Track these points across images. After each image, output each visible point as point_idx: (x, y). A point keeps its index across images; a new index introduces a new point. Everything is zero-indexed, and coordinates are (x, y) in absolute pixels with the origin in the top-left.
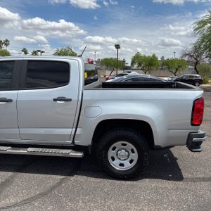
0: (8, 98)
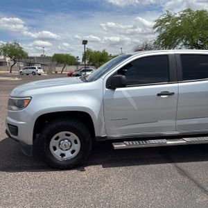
0: (170, 91)
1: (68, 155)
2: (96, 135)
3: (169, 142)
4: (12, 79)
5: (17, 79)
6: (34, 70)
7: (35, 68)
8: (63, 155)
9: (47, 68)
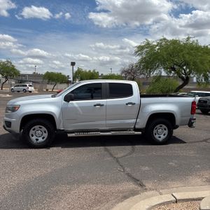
1: (41, 140)
2: (57, 128)
3: (102, 134)
4: (4, 96)
5: (8, 96)
6: (25, 88)
7: (26, 86)
8: (37, 140)
9: (38, 86)
